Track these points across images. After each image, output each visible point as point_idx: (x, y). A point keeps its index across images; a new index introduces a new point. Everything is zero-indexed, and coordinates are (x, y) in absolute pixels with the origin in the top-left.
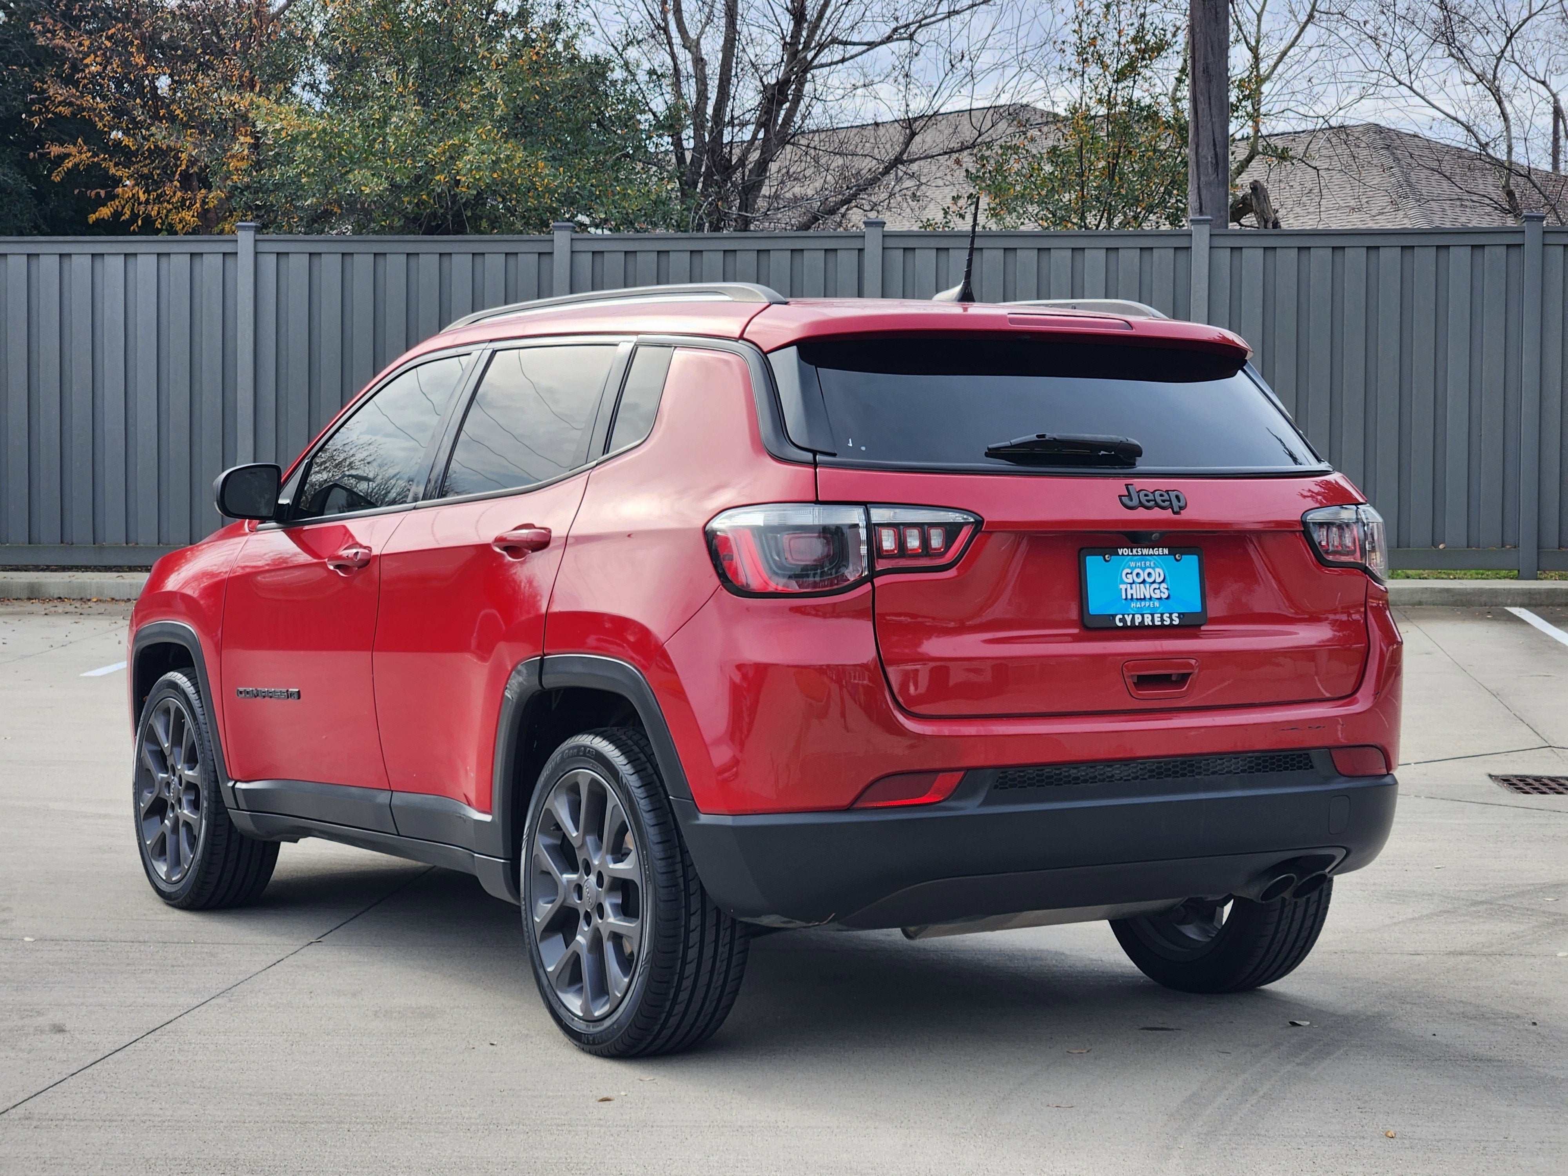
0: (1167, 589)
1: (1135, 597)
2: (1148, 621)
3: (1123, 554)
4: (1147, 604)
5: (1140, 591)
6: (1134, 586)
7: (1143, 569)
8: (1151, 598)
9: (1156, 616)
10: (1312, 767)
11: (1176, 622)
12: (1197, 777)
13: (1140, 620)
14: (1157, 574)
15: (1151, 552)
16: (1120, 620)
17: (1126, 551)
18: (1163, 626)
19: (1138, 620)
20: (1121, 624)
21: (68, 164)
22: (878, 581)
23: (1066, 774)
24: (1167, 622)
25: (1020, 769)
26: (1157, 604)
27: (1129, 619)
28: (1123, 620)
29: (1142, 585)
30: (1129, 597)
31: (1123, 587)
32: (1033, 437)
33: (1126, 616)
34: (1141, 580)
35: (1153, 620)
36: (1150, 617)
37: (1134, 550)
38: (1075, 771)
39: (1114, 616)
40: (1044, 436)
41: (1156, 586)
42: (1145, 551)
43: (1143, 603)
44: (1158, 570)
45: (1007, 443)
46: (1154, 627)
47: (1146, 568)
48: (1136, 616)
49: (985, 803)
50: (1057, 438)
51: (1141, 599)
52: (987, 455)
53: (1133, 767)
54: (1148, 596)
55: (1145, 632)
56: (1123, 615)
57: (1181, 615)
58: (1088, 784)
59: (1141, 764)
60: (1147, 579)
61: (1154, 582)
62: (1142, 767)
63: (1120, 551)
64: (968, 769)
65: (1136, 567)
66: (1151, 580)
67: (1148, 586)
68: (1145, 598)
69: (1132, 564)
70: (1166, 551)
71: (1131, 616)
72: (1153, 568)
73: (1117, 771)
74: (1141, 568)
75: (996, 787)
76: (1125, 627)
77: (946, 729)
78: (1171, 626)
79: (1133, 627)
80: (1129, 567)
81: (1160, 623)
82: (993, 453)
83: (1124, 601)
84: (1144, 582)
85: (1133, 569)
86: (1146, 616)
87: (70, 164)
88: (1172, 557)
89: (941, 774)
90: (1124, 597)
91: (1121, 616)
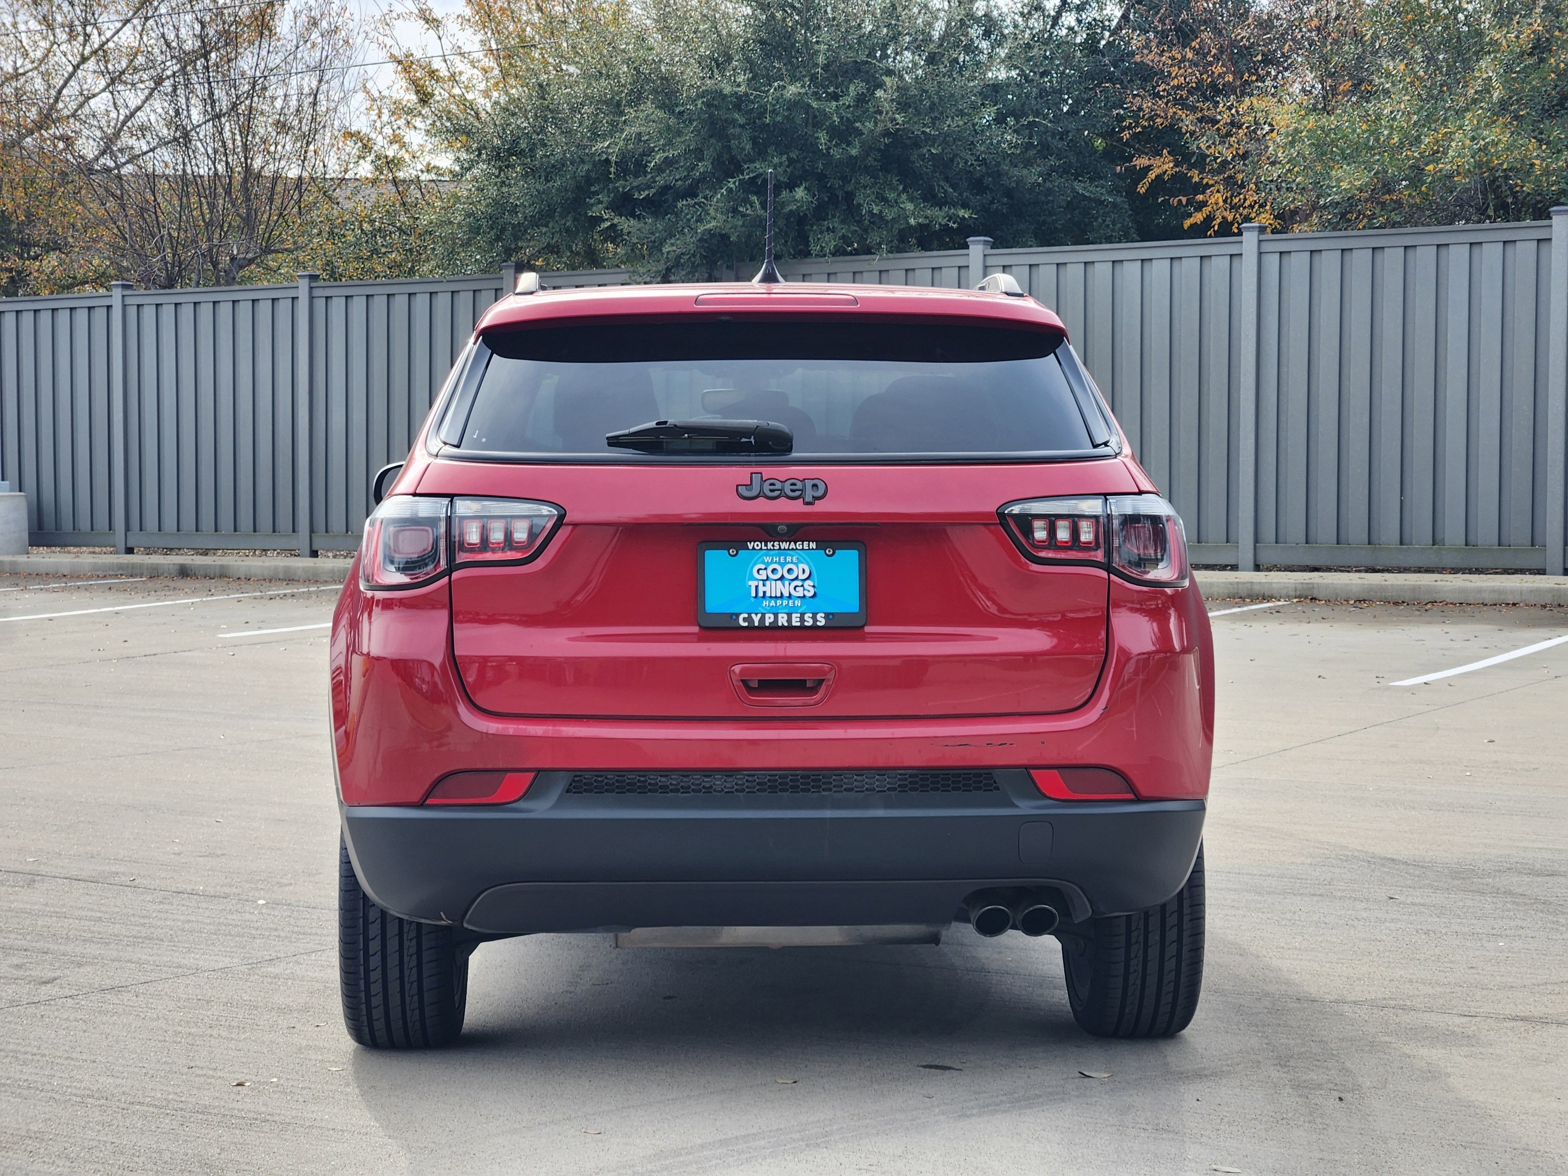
0: (814, 586)
1: (768, 594)
2: (782, 620)
3: (754, 548)
4: (785, 602)
5: (774, 588)
6: (768, 583)
7: (782, 565)
8: (790, 596)
9: (794, 616)
10: (997, 788)
11: (821, 622)
12: (824, 793)
13: (772, 620)
14: (801, 569)
15: (792, 545)
16: (745, 620)
17: (757, 545)
18: (803, 628)
19: (769, 620)
20: (746, 624)
21: (1152, 175)
22: (455, 575)
23: (653, 782)
24: (809, 622)
25: (598, 773)
26: (798, 603)
27: (756, 619)
28: (749, 619)
29: (779, 582)
30: (761, 594)
31: (753, 584)
32: (652, 424)
33: (753, 616)
34: (778, 576)
35: (789, 620)
36: (786, 617)
37: (770, 545)
38: (663, 779)
39: (738, 615)
40: (666, 423)
41: (799, 583)
42: (784, 545)
43: (779, 602)
44: (801, 566)
45: (626, 432)
46: (790, 628)
47: (786, 563)
48: (767, 616)
49: (556, 806)
50: (678, 424)
51: (776, 597)
52: (609, 444)
53: (739, 779)
54: (786, 594)
55: (779, 633)
56: (749, 614)
57: (827, 616)
58: (679, 794)
59: (748, 776)
60: (786, 575)
61: (796, 578)
62: (750, 779)
63: (750, 546)
64: (539, 771)
65: (772, 562)
66: (793, 576)
67: (787, 583)
68: (782, 596)
69: (768, 559)
70: (813, 545)
71: (759, 616)
72: (796, 564)
73: (718, 782)
74: (779, 563)
75: (567, 792)
76: (751, 628)
77: (511, 728)
78: (814, 627)
79: (762, 628)
80: (763, 562)
81: (798, 624)
82: (614, 442)
83: (753, 600)
84: (782, 578)
85: (768, 564)
86: (780, 616)
87: (1154, 175)
88: (823, 551)
89: (509, 774)
90: (753, 594)
91: (746, 616)
